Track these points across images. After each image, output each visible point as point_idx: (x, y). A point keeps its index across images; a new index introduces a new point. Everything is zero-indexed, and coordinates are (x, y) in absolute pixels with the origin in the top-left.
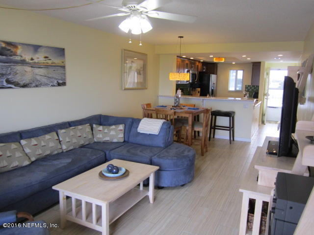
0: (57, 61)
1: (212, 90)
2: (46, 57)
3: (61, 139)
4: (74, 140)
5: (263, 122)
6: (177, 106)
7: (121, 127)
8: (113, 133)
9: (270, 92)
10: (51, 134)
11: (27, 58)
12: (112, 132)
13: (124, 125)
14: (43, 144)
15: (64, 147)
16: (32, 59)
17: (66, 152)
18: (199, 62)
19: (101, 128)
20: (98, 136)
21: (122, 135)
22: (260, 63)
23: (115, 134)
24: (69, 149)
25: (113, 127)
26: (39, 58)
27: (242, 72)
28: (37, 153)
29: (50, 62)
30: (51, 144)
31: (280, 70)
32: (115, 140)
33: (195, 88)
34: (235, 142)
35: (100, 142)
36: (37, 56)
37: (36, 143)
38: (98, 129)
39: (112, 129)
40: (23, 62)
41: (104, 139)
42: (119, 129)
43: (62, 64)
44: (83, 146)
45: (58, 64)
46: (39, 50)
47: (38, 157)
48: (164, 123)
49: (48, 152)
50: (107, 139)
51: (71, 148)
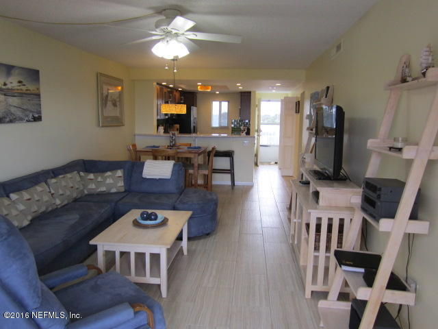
0: (31, 87)
1: (194, 127)
2: (20, 82)
3: (53, 192)
4: (68, 193)
5: (256, 164)
6: (174, 145)
7: (120, 173)
8: (109, 181)
9: (262, 127)
10: (40, 185)
12: (108, 179)
13: (122, 170)
14: (37, 198)
15: (58, 202)
16: (5, 84)
17: (61, 207)
18: (177, 90)
19: (91, 176)
20: (90, 187)
21: (121, 183)
22: (250, 93)
23: (113, 182)
24: (63, 204)
25: (109, 173)
26: (13, 82)
27: (227, 103)
28: (33, 210)
29: (24, 88)
30: (46, 198)
31: (269, 101)
32: (114, 190)
33: (172, 125)
34: (235, 187)
35: (93, 194)
36: (10, 79)
37: (28, 197)
38: (89, 177)
39: (108, 177)
41: (99, 190)
42: (117, 175)
43: (37, 92)
44: (76, 200)
47: (34, 214)
48: (175, 165)
49: (43, 209)
50: (103, 189)
51: (66, 202)
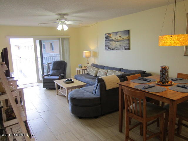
2: (120, 36)
11: (114, 38)
16: (115, 38)
26: (118, 37)
29: (121, 38)
36: (117, 37)
40: (112, 40)
43: (129, 39)
45: (125, 39)
46: (118, 34)
